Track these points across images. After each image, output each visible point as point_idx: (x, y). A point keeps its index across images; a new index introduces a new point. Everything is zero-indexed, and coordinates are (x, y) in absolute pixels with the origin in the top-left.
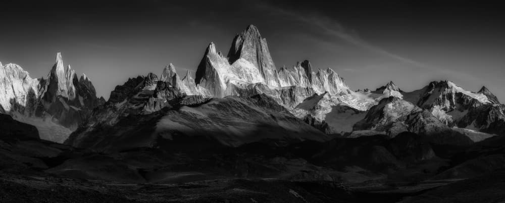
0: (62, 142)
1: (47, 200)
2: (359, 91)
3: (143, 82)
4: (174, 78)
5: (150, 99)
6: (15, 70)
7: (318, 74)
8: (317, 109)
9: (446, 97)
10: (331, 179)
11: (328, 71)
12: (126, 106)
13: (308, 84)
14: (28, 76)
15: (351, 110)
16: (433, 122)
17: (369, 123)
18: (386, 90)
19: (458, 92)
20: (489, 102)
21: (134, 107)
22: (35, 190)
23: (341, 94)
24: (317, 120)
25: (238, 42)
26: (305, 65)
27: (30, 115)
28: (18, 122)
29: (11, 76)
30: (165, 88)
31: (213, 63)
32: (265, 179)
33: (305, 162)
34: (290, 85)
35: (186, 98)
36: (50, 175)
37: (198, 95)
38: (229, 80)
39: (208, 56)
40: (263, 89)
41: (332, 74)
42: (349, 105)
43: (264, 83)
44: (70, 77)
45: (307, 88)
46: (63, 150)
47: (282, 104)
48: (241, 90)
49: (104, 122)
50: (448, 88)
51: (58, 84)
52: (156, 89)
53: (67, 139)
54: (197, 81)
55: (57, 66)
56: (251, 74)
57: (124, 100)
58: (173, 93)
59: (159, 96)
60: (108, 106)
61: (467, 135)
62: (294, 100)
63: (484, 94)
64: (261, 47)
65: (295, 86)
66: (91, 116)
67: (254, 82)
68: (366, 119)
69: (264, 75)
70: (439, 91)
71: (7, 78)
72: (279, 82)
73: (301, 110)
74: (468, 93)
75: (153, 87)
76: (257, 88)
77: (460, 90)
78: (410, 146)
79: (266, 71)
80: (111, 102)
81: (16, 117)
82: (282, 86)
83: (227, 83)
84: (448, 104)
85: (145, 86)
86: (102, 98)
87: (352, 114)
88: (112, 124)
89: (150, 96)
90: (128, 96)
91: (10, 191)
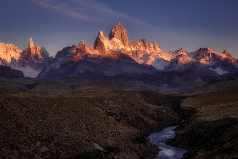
0: (35, 77)
1: (28, 103)
2: (167, 52)
3: (70, 49)
4: (84, 47)
5: (74, 56)
6: (11, 47)
7: (149, 45)
8: (148, 60)
9: (207, 55)
10: (154, 90)
11: (153, 43)
12: (63, 60)
13: (144, 49)
14: (17, 49)
15: (163, 60)
16: (200, 66)
17: (172, 66)
18: (179, 51)
19: (212, 53)
20: (227, 57)
21: (66, 60)
22: (22, 99)
23: (159, 53)
24: (148, 65)
25: (113, 30)
26: (143, 41)
27: (19, 66)
28: (14, 70)
29: (9, 50)
30: (80, 51)
31: (101, 40)
32: (125, 90)
33: (143, 83)
34: (136, 49)
35: (90, 55)
36: (29, 92)
37: (95, 54)
38: (109, 47)
39: (99, 37)
40: (124, 51)
41: (155, 45)
42: (162, 58)
43: (125, 49)
44: (37, 49)
45: (144, 51)
46: (35, 81)
47: (132, 58)
48: (114, 51)
49: (53, 67)
50: (208, 51)
51: (32, 52)
52: (76, 52)
53: (37, 76)
54: (95, 48)
55: (31, 44)
56: (119, 45)
57: (62, 57)
58: (84, 53)
59: (78, 55)
60: (55, 60)
61: (216, 72)
62: (138, 56)
63: (225, 54)
64: (123, 33)
65: (139, 50)
66: (48, 65)
67: (120, 48)
68: (170, 64)
69: (125, 45)
70: (204, 52)
71: (7, 50)
72: (131, 48)
73: (141, 60)
74: (217, 53)
75: (75, 51)
76: (122, 51)
77: (213, 52)
78: (190, 76)
79: (126, 44)
80: (56, 59)
81: (13, 67)
82: (133, 50)
83: (108, 48)
84: (208, 58)
85: (71, 51)
86: (52, 57)
87: (164, 62)
88: (57, 68)
89: (74, 55)
90: (64, 55)
91: (10, 100)
